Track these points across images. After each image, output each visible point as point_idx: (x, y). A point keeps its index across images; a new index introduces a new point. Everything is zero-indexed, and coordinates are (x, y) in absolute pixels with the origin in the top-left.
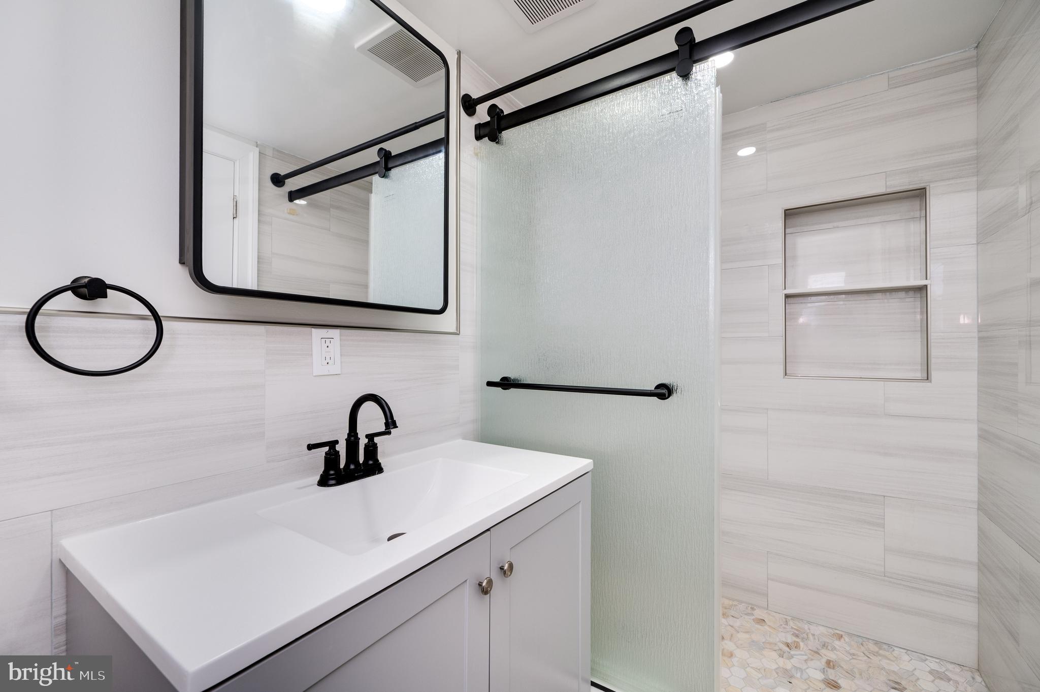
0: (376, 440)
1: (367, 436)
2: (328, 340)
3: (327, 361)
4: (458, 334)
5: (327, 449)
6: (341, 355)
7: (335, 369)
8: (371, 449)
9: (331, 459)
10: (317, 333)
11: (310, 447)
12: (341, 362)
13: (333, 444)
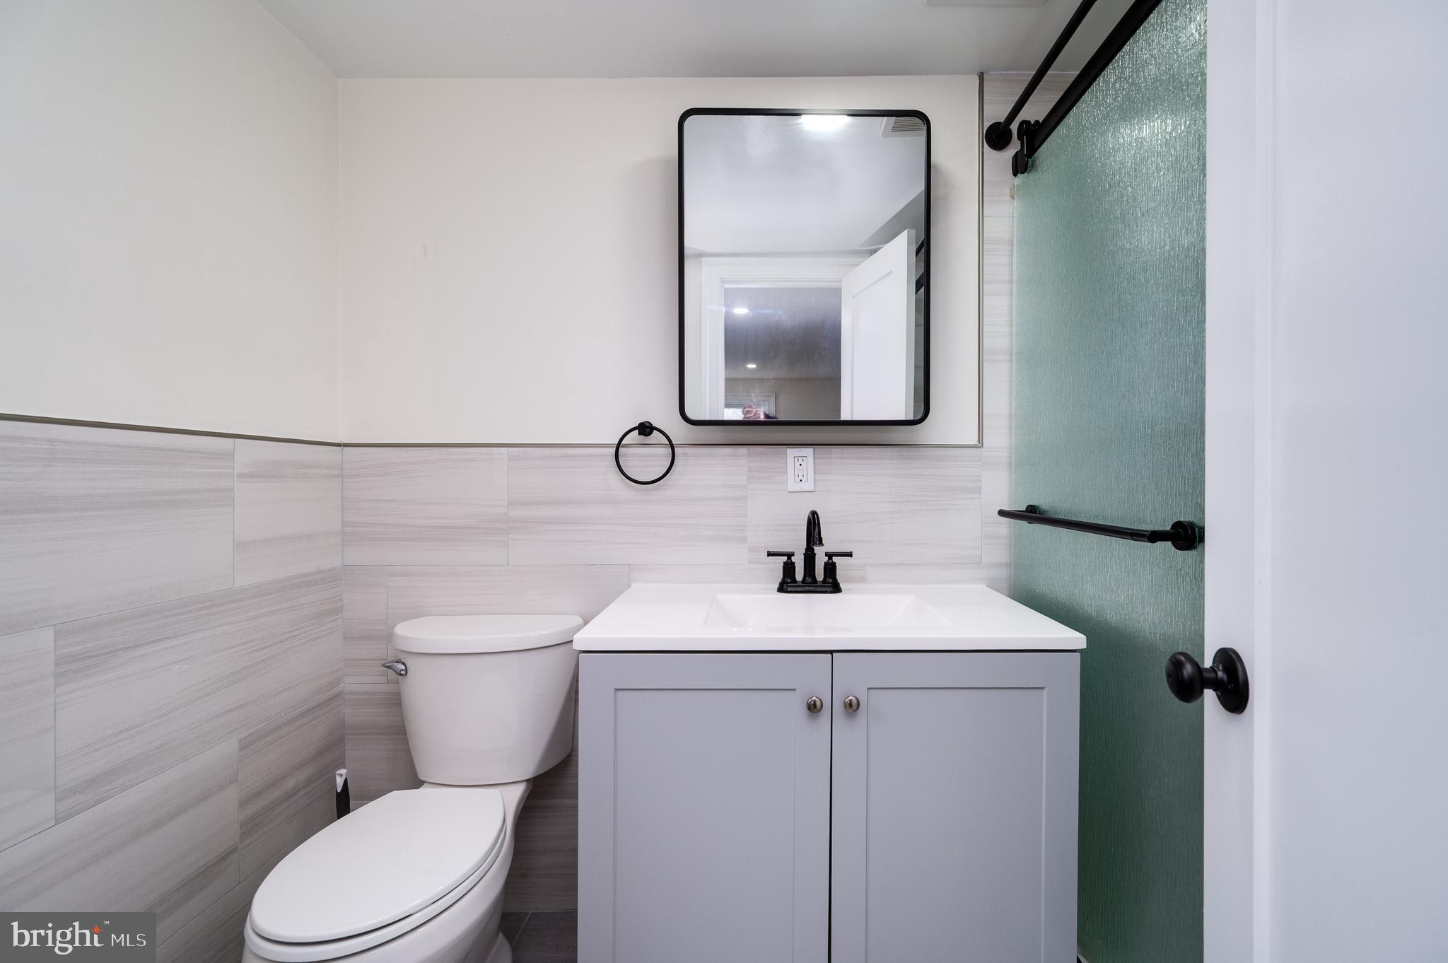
0: (835, 559)
1: (827, 554)
2: (801, 459)
3: (800, 479)
4: (980, 447)
5: (785, 559)
6: (815, 473)
7: (809, 486)
8: (830, 569)
9: (789, 569)
10: (792, 452)
11: (770, 554)
12: (815, 480)
13: (790, 555)
